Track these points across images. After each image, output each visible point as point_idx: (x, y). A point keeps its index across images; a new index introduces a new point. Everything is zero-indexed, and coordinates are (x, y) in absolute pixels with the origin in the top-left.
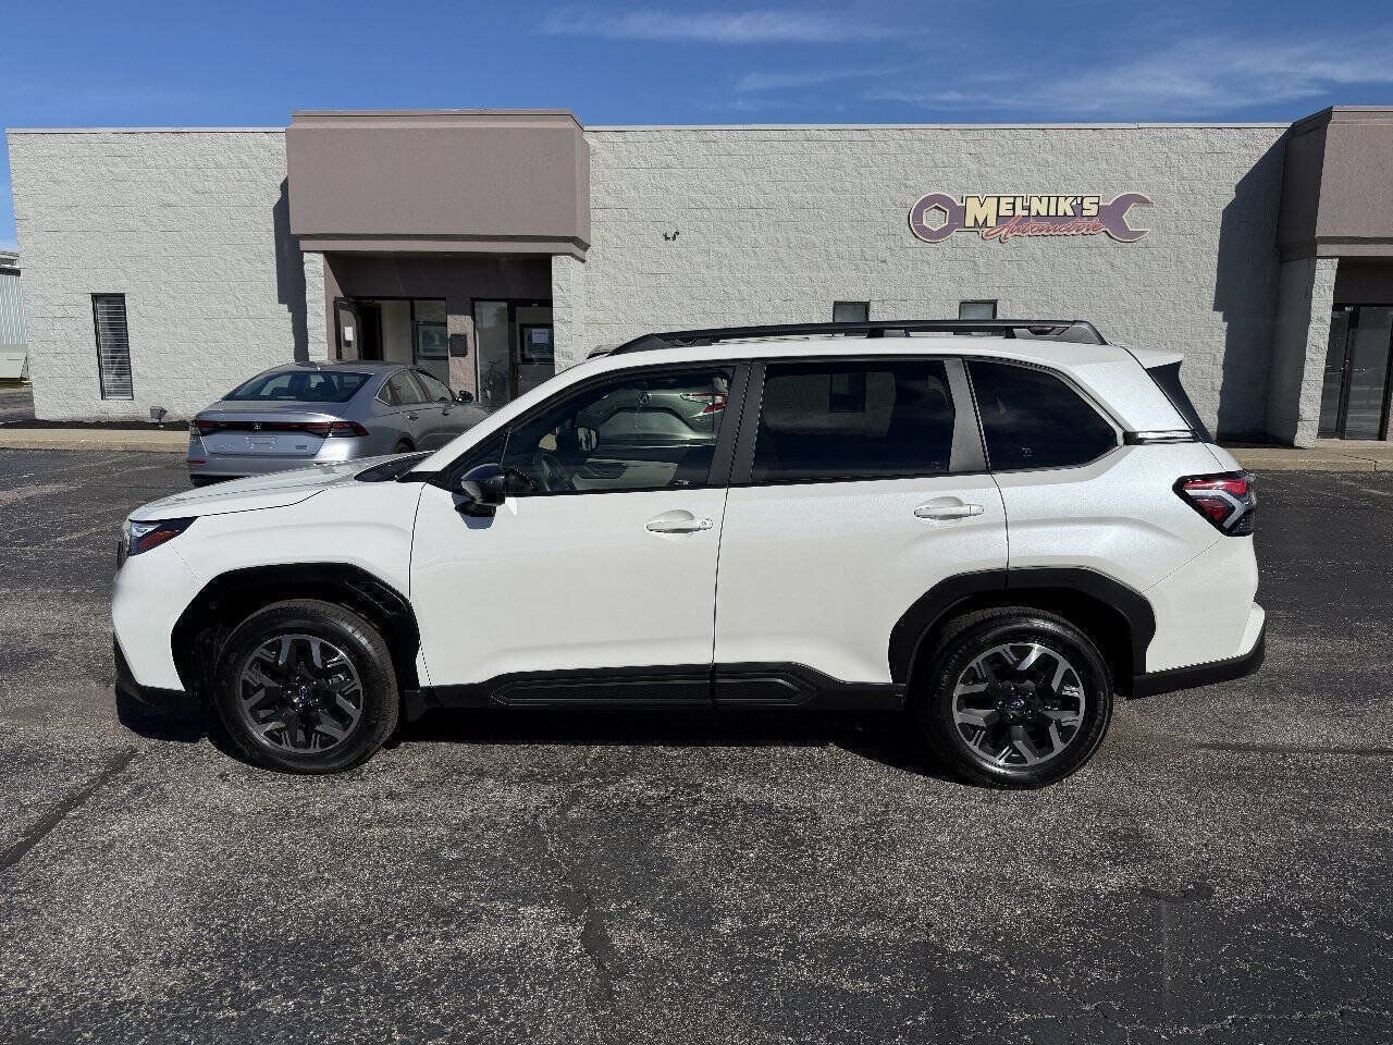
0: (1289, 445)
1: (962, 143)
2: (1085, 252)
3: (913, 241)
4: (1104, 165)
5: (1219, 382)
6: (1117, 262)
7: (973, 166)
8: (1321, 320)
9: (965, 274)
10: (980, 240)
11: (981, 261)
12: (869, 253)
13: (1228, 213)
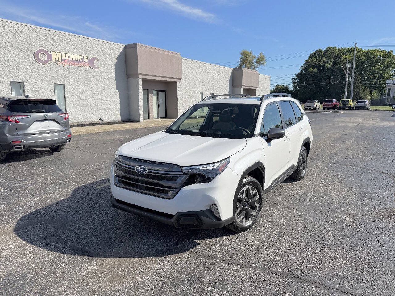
0: (138, 121)
1: (48, 34)
2: (86, 71)
3: (36, 63)
4: (87, 48)
5: (120, 107)
6: (94, 75)
7: (52, 42)
8: (141, 92)
9: (54, 75)
10: (57, 65)
11: (58, 72)
12: (22, 66)
13: (116, 65)
